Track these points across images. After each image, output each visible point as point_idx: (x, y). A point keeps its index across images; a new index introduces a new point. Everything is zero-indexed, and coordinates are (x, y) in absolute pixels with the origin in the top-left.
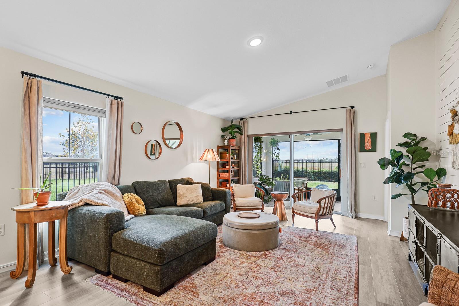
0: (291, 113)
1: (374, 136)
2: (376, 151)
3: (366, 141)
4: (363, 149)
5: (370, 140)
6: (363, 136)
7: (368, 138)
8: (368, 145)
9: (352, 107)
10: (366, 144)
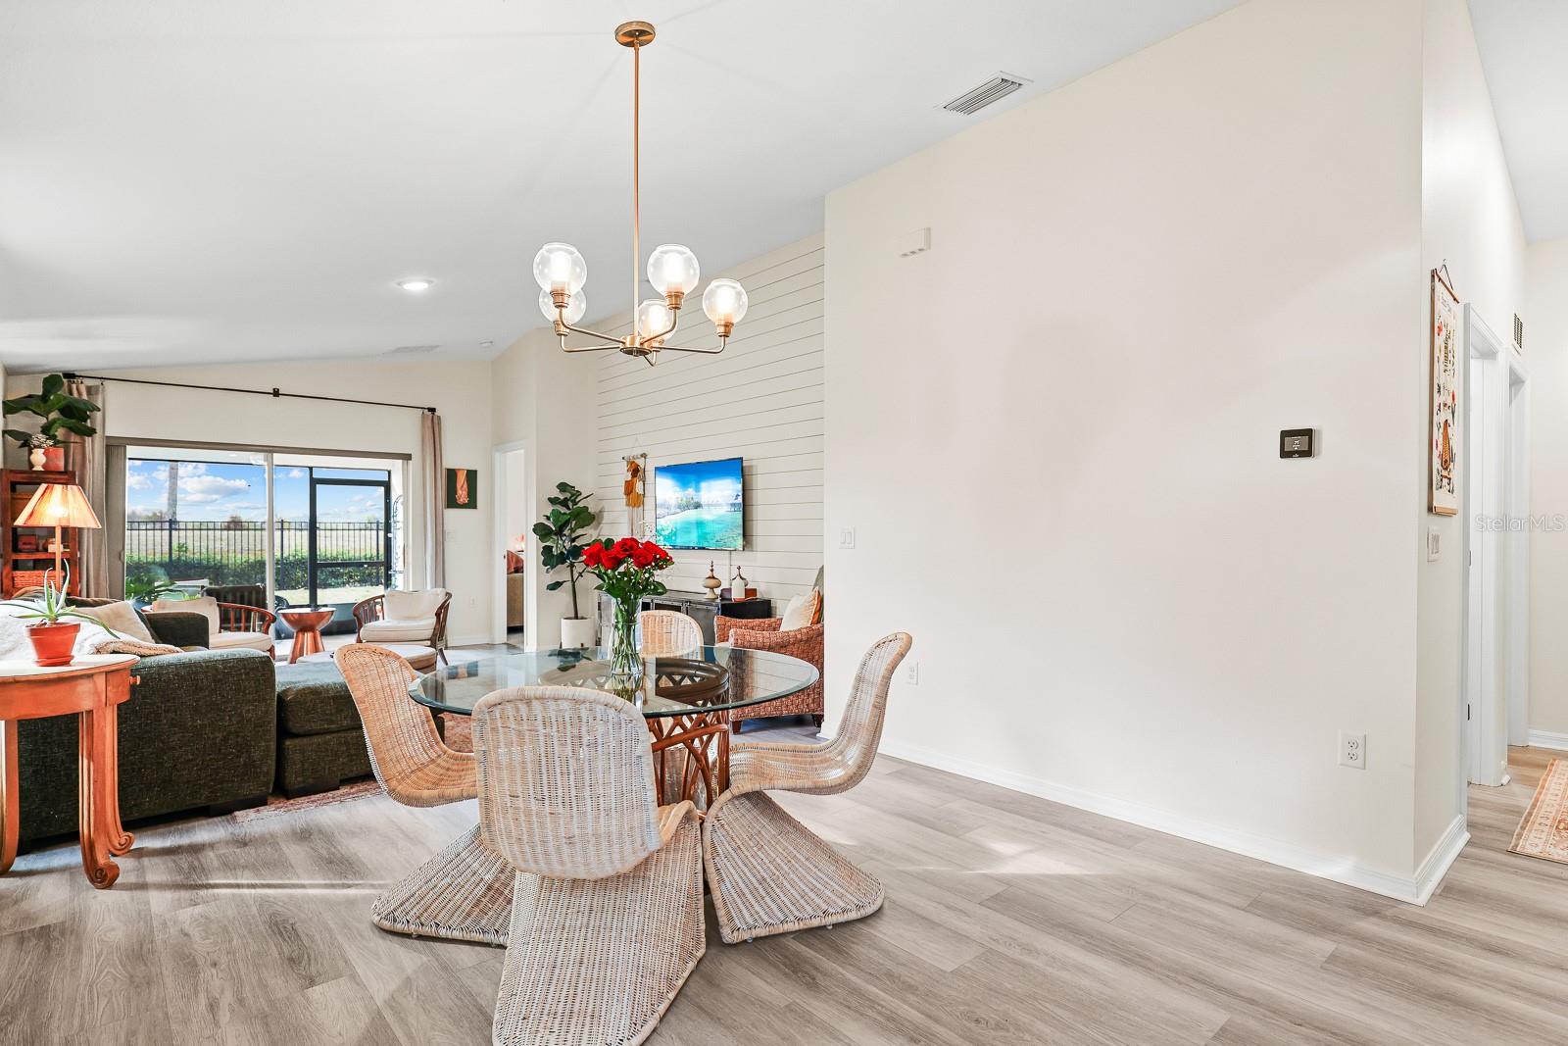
0: (276, 393)
1: (472, 476)
2: (475, 507)
3: (459, 487)
4: (452, 502)
5: (465, 486)
6: (452, 474)
7: (461, 479)
8: (462, 495)
9: (432, 410)
10: (459, 492)
